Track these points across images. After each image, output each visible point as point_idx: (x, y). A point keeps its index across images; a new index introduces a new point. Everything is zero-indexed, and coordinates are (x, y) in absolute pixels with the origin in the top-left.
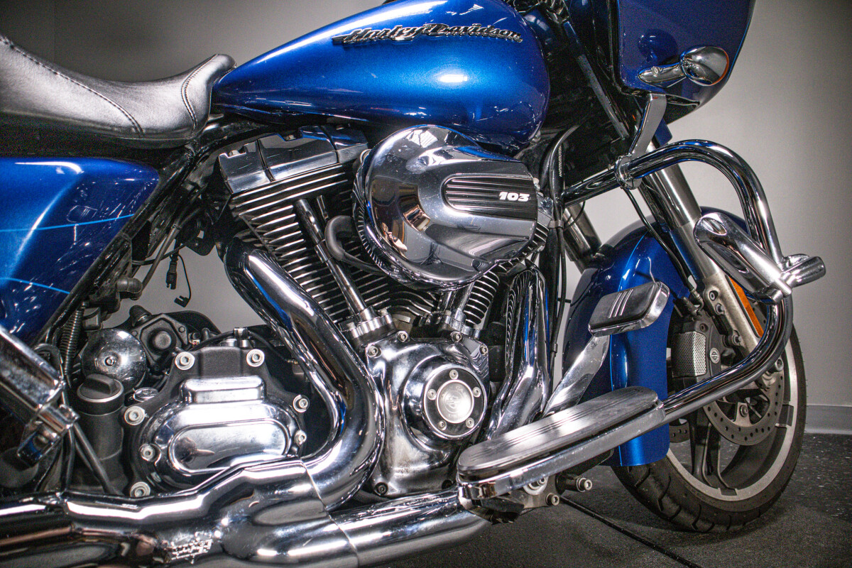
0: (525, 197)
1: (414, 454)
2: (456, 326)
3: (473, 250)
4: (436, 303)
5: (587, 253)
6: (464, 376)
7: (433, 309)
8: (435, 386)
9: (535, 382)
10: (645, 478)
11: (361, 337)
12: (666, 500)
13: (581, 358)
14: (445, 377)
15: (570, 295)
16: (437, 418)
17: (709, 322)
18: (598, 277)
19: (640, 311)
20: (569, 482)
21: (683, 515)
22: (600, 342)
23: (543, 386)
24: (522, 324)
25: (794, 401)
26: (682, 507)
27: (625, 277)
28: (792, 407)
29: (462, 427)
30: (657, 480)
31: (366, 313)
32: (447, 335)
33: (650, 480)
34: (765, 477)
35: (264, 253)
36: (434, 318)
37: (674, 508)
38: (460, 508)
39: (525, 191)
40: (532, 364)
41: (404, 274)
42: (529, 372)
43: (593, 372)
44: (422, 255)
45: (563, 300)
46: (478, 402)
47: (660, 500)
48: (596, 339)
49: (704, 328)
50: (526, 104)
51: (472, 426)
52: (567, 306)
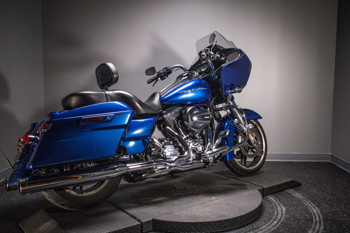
0: (208, 117)
1: (194, 156)
2: (197, 137)
3: (200, 125)
4: (193, 133)
5: (219, 119)
6: (200, 144)
7: (192, 134)
8: (197, 146)
9: (210, 145)
10: (230, 164)
11: (184, 139)
12: (235, 168)
13: (217, 141)
14: (198, 144)
15: (215, 128)
16: (197, 150)
17: (242, 134)
18: (221, 124)
19: (225, 134)
20: (216, 161)
21: (238, 171)
22: (220, 138)
23: (211, 146)
24: (208, 135)
25: (264, 150)
26: (238, 170)
27: (226, 125)
28: (263, 151)
29: (200, 151)
30: (232, 164)
31: (184, 135)
32: (197, 138)
33: (231, 164)
34: (256, 165)
35: (169, 126)
36: (193, 135)
37: (236, 170)
38: (201, 162)
39: (208, 116)
40: (210, 142)
41: (190, 129)
42: (209, 144)
43: (219, 143)
44: (192, 126)
45: (214, 129)
46: (202, 148)
47: (233, 168)
48: (219, 138)
49: (241, 135)
50: (207, 98)
51: (202, 151)
52: (215, 130)
